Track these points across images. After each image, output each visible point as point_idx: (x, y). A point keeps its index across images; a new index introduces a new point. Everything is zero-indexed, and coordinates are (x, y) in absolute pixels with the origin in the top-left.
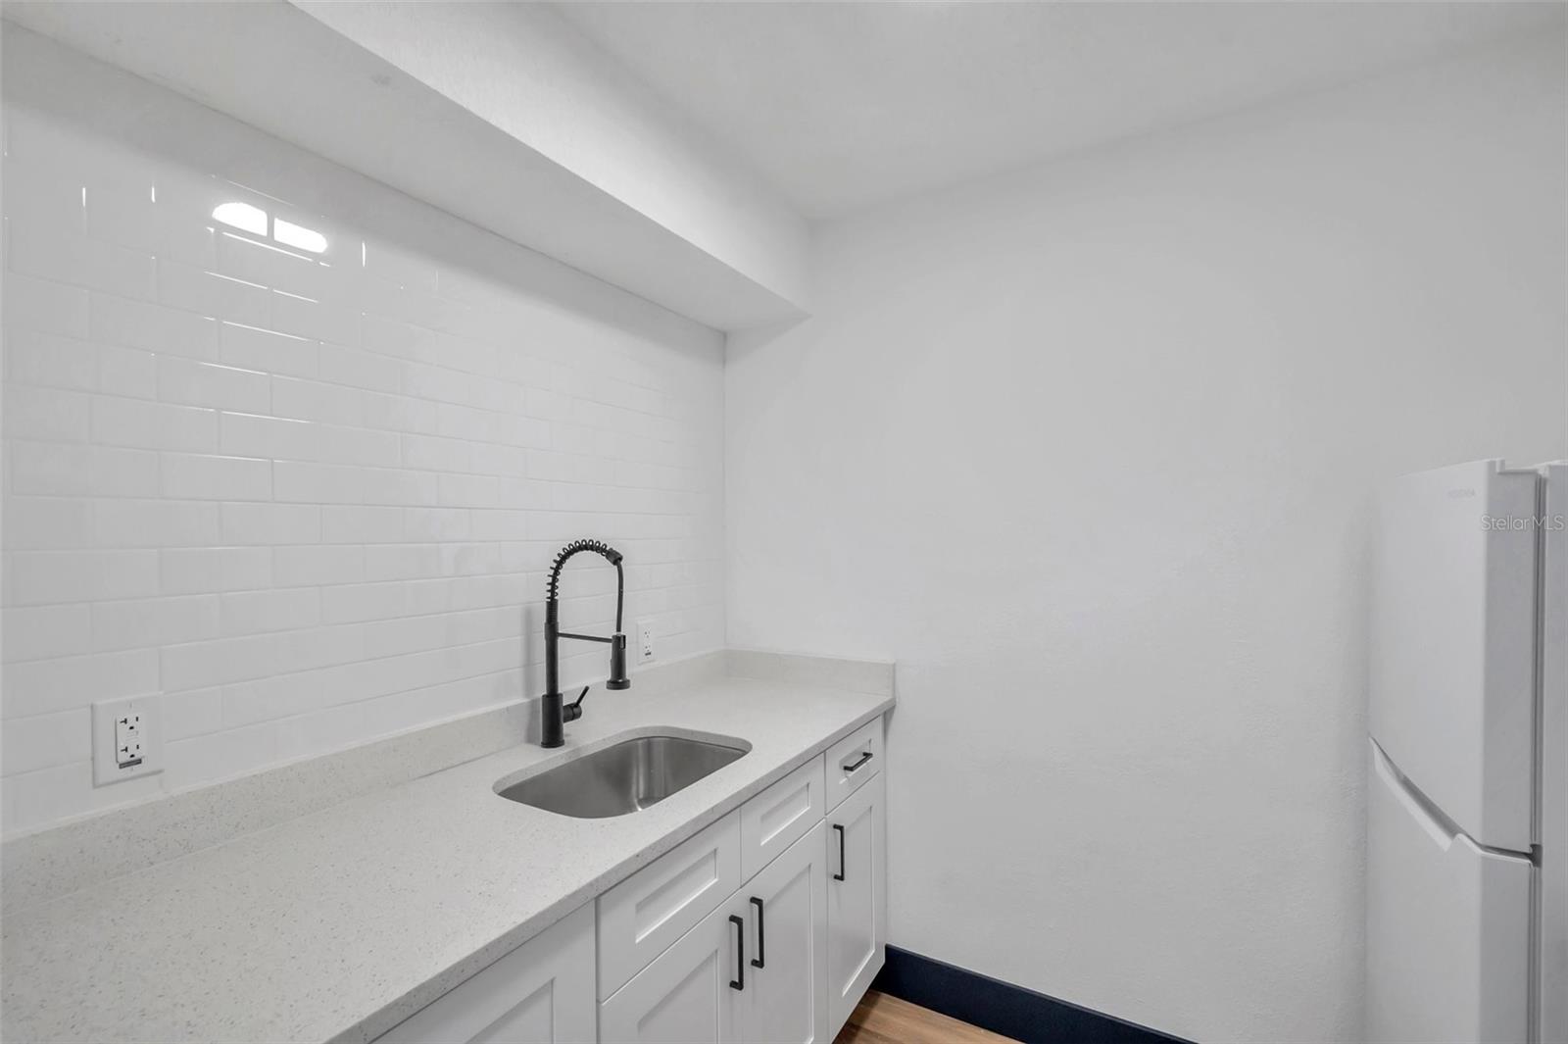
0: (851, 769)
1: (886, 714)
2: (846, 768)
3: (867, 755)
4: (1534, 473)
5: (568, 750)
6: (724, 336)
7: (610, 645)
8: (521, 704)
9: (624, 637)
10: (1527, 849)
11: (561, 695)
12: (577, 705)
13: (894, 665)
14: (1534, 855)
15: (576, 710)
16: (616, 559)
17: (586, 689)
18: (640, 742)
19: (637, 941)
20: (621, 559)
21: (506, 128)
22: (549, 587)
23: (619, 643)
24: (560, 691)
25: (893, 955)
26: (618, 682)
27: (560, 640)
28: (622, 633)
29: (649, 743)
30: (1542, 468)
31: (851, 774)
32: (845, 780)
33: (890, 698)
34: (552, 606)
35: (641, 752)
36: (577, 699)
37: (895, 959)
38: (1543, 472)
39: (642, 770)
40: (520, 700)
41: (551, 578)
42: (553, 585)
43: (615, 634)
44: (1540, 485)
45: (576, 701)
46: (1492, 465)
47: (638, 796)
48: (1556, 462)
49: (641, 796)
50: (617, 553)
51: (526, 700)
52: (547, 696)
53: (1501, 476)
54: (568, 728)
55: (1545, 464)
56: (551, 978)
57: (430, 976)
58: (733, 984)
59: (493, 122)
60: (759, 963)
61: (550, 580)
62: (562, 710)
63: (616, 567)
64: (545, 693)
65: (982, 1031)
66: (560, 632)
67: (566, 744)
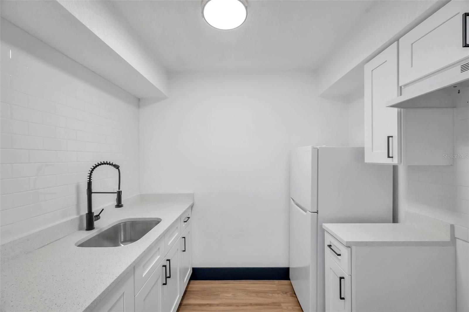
0: (186, 222)
1: (192, 207)
2: (185, 222)
3: (189, 218)
4: (317, 148)
5: (98, 230)
6: (139, 100)
7: (116, 194)
8: (76, 217)
9: (121, 191)
10: (316, 211)
11: (94, 213)
12: (99, 215)
13: (193, 194)
14: (317, 212)
15: (98, 217)
16: (117, 167)
17: (103, 210)
18: (122, 224)
19: (143, 276)
20: (119, 167)
21: (88, 27)
22: (89, 177)
23: (119, 194)
24: (93, 211)
25: (194, 269)
26: (119, 205)
27: (93, 194)
28: (120, 190)
29: (125, 224)
30: (318, 147)
31: (186, 223)
32: (184, 225)
33: (192, 202)
34: (90, 184)
35: (122, 227)
36: (99, 213)
37: (194, 270)
38: (318, 148)
39: (122, 233)
40: (75, 216)
41: (89, 174)
42: (90, 177)
43: (118, 190)
44: (318, 150)
45: (98, 214)
46: (312, 146)
47: (121, 240)
48: (320, 146)
49: (122, 241)
50: (118, 166)
51: (78, 216)
52: (88, 214)
53: (313, 148)
54: (96, 223)
55: (319, 146)
56: (123, 292)
57: (96, 297)
58: (164, 284)
59: (84, 23)
60: (170, 277)
61: (89, 175)
62: (94, 217)
63: (117, 169)
64: (87, 212)
65: (217, 281)
66: (93, 192)
67: (95, 228)
